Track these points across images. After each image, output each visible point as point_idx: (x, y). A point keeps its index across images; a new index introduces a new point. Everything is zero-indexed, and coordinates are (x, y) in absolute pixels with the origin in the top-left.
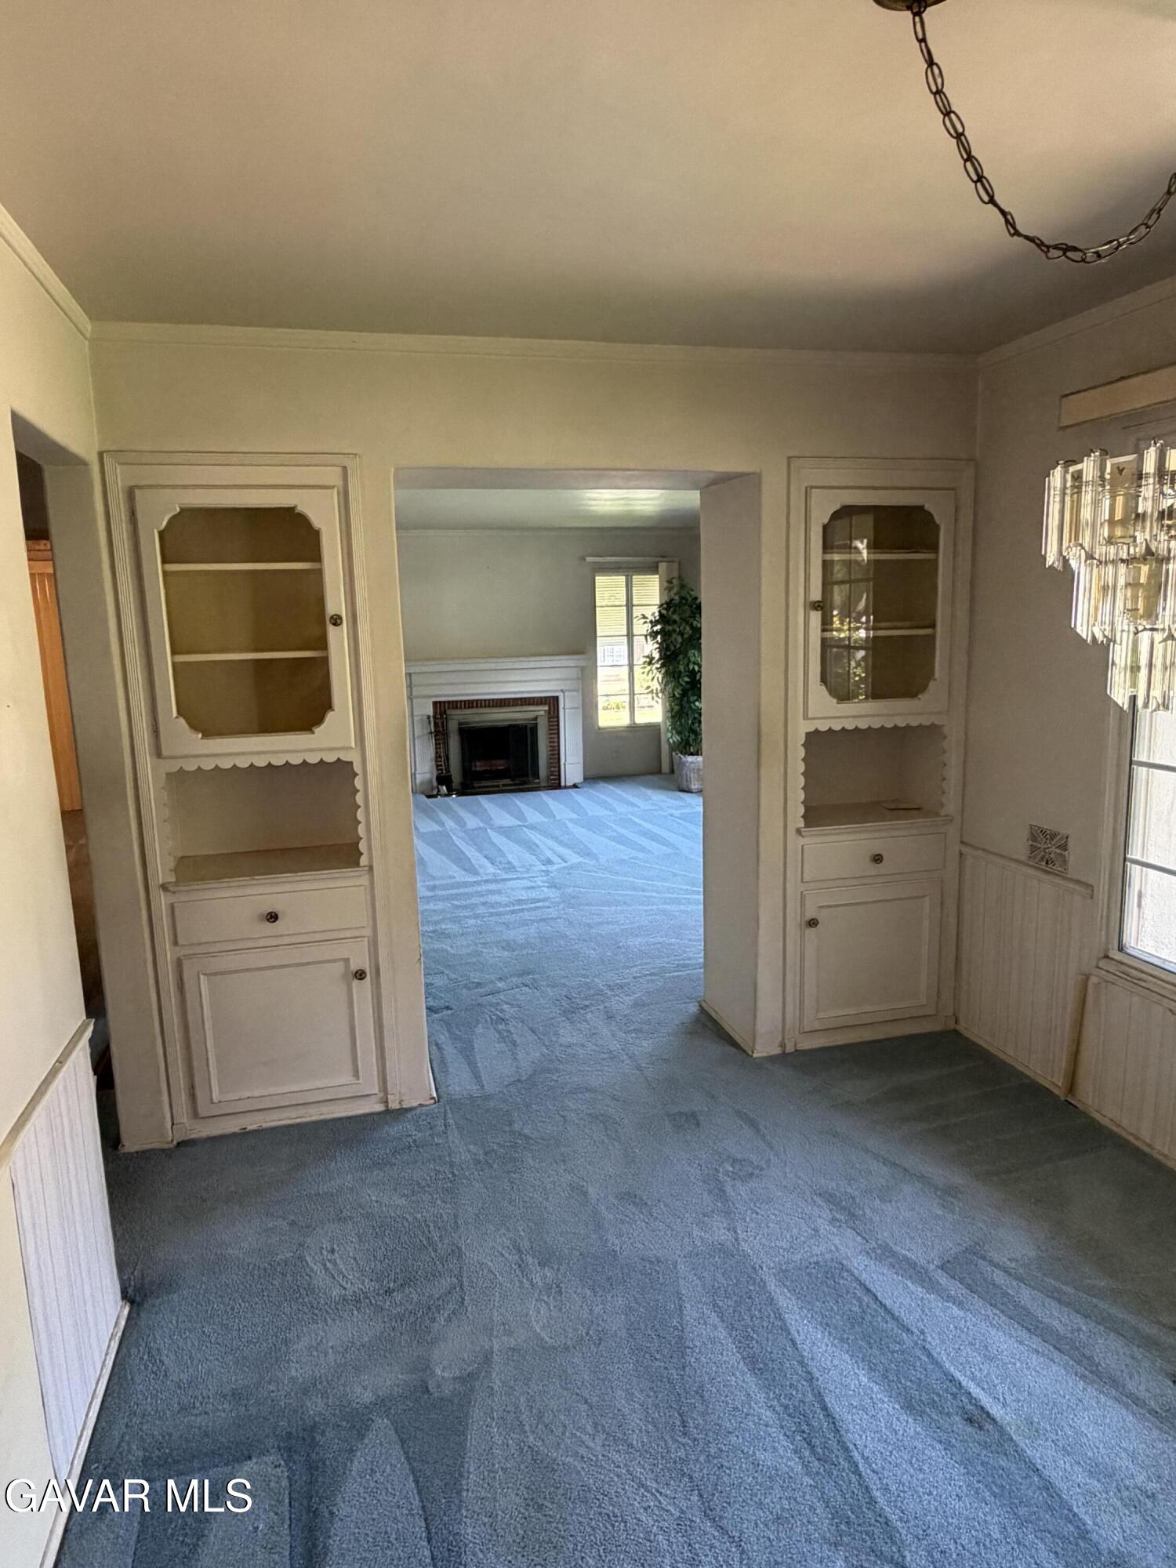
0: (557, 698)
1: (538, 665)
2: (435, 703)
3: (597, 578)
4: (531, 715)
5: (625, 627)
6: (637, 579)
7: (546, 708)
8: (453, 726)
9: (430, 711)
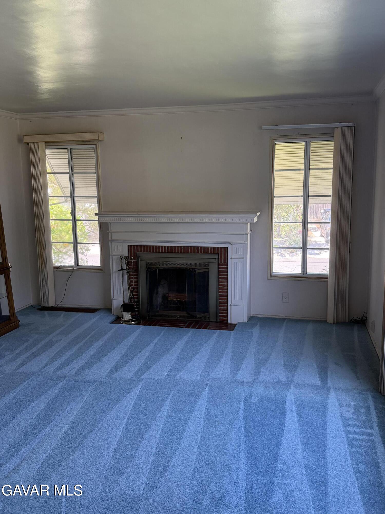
0: (226, 249)
1: (216, 220)
2: (130, 247)
3: (277, 146)
4: (204, 262)
5: (302, 188)
6: (314, 145)
7: (217, 257)
8: (142, 265)
9: (125, 253)
